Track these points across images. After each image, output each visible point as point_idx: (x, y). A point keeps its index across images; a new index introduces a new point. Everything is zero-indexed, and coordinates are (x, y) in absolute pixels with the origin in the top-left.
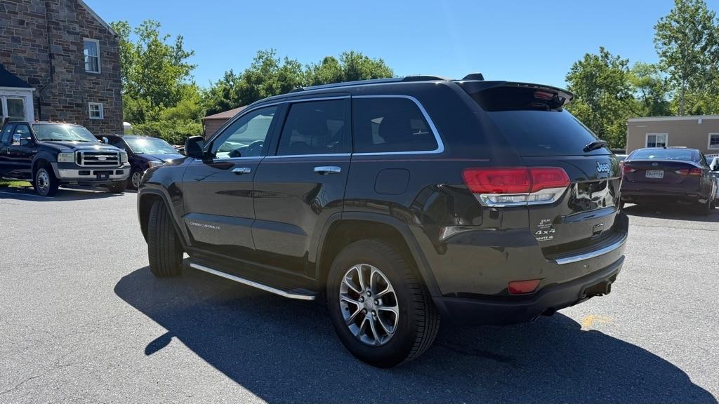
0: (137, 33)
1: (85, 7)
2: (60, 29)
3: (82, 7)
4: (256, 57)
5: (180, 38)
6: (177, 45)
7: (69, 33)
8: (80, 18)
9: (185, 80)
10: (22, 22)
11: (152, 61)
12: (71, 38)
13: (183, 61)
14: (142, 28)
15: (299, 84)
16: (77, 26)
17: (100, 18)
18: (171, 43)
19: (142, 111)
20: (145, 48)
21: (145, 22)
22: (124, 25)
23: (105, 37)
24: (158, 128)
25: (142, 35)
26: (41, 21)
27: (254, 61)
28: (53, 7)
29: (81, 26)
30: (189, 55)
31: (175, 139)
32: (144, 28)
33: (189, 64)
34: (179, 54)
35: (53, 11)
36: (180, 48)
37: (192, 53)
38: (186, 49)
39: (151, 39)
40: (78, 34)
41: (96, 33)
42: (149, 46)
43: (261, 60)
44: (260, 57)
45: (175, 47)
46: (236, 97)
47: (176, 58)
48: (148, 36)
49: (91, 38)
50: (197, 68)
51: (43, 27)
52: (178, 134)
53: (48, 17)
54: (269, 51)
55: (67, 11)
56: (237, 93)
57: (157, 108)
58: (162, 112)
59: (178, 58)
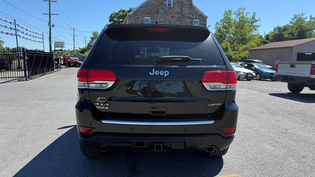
0: (235, 14)
1: (195, 7)
2: (185, 17)
3: (194, 7)
4: (293, 17)
5: (255, 13)
6: (253, 17)
7: (188, 18)
8: (193, 12)
9: (255, 32)
10: (172, 17)
11: (240, 25)
12: (189, 20)
13: (255, 24)
14: (237, 11)
15: (309, 29)
16: (191, 15)
17: (200, 11)
18: (250, 16)
19: (227, 47)
20: (238, 20)
21: (239, 9)
22: (230, 12)
23: (201, 18)
24: (232, 54)
25: (237, 15)
26: (179, 15)
27: (291, 20)
28: (183, 9)
29: (193, 15)
30: (257, 21)
31: (238, 59)
32: (238, 11)
33: (257, 25)
34: (254, 20)
35: (183, 11)
36: (254, 18)
37: (259, 20)
38: (256, 18)
39: (241, 16)
40: (191, 18)
41: (198, 17)
42: (239, 19)
43: (295, 19)
44: (296, 17)
45: (252, 18)
46: (272, 39)
47: (251, 23)
48: (239, 15)
49: (196, 19)
50: (260, 26)
51: (180, 17)
52: (240, 57)
53: (182, 13)
54: (301, 14)
55: (188, 10)
56: (273, 36)
57: (239, 46)
58: (240, 47)
59: (252, 23)
